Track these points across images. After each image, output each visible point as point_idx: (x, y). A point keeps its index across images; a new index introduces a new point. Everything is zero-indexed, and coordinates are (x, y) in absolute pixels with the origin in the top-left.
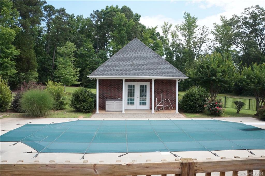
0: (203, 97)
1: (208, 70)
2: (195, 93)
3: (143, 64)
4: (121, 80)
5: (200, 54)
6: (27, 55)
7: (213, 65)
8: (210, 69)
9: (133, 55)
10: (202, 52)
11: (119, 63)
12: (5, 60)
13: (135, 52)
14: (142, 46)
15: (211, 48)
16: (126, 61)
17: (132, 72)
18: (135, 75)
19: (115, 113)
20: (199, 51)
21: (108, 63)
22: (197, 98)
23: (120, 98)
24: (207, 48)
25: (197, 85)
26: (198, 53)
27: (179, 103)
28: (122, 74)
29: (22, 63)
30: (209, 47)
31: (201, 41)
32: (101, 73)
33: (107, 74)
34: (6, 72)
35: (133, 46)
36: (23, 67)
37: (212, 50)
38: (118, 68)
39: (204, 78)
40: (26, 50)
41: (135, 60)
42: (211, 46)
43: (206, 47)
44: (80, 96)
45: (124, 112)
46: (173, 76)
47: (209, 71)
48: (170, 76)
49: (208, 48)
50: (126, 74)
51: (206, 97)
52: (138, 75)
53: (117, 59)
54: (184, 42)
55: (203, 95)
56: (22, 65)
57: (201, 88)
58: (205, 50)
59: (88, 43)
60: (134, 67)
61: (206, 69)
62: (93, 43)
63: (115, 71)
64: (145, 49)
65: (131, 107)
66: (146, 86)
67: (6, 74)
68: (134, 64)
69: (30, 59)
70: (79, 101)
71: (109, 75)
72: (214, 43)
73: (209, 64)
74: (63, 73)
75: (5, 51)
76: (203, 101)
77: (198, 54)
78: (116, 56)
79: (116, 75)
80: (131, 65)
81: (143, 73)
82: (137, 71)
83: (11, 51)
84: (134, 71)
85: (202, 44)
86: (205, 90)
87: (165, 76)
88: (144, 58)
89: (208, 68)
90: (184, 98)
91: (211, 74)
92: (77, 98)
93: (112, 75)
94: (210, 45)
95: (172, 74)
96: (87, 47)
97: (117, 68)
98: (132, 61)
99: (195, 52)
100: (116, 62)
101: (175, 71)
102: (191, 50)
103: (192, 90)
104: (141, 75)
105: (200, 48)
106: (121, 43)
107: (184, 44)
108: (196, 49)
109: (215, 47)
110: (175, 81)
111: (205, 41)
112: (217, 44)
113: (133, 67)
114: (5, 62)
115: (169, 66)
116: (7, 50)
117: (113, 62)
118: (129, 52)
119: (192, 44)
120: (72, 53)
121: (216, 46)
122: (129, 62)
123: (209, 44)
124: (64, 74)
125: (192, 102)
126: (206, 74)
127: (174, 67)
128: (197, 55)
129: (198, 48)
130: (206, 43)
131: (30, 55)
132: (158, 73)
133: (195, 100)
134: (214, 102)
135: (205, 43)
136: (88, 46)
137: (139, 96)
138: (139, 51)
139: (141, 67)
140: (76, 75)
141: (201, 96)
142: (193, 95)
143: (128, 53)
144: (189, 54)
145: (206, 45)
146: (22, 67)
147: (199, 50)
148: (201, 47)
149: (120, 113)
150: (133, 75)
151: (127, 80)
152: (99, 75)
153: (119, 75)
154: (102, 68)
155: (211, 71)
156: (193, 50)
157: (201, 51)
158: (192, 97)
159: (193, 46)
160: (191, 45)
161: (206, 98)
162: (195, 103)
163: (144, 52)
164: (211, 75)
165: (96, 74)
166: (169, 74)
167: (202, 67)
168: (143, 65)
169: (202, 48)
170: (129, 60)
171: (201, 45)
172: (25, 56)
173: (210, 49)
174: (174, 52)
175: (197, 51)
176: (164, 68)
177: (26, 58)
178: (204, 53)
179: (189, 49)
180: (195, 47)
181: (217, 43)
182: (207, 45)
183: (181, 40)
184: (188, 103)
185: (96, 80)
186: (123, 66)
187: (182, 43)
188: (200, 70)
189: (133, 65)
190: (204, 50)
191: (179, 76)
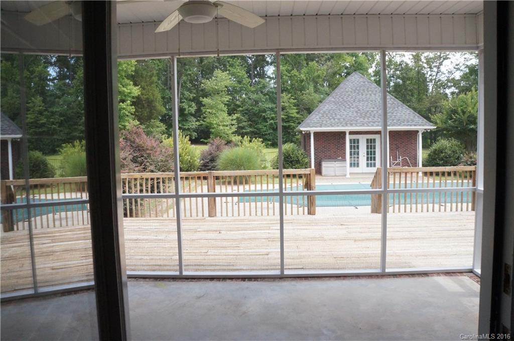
0: (457, 153)
1: (463, 115)
2: (446, 148)
3: (372, 109)
4: (344, 133)
5: (439, 80)
6: (148, 94)
7: (470, 108)
8: (466, 115)
9: (356, 97)
10: (443, 76)
11: (339, 109)
12: (123, 104)
13: (358, 93)
14: (367, 83)
15: (461, 67)
16: (348, 107)
17: (359, 121)
18: (363, 125)
19: (336, 177)
20: (437, 74)
21: (324, 110)
22: (449, 155)
23: (340, 158)
24: (453, 68)
25: (447, 137)
26: (436, 79)
27: (423, 162)
28: (347, 125)
29: (141, 109)
30: (457, 65)
31: (440, 55)
32: (318, 123)
33: (326, 125)
34: (123, 124)
35: (354, 83)
36: (143, 115)
37: (461, 70)
38: (340, 117)
39: (457, 127)
40: (146, 87)
41: (361, 104)
42: (461, 65)
43: (451, 67)
44: (292, 156)
45: (348, 176)
46: (415, 125)
47: (465, 118)
48: (411, 126)
49: (455, 68)
50: (351, 125)
51: (461, 153)
52: (368, 126)
53: (335, 104)
54: (409, 59)
55: (456, 151)
56: (141, 112)
57: (454, 142)
58: (449, 72)
59: (237, 67)
60: (361, 114)
61: (461, 114)
62: (245, 67)
63: (336, 120)
64: (371, 88)
65: (355, 170)
66: (374, 140)
67: (123, 127)
68: (359, 110)
69: (152, 101)
70: (291, 162)
71: (329, 126)
72: (465, 58)
73: (464, 106)
74: (215, 122)
75: (120, 90)
76: (456, 159)
77: (435, 81)
78: (333, 100)
79: (338, 126)
80: (356, 112)
81: (374, 123)
82: (366, 120)
83: (130, 89)
84: (362, 120)
85: (443, 61)
86: (459, 143)
87: (404, 125)
88: (371, 101)
89: (464, 113)
90: (429, 155)
91: (468, 120)
92: (287, 158)
93: (333, 126)
94: (458, 63)
95: (414, 123)
96: (237, 76)
97: (338, 117)
98: (356, 106)
99: (431, 75)
100: (334, 108)
101: (418, 119)
102: (423, 73)
103: (441, 143)
104: (373, 126)
105: (439, 68)
106: (296, 66)
107: (409, 62)
108: (432, 71)
109: (467, 65)
110: (417, 132)
111: (448, 56)
112: (471, 60)
113: (359, 114)
114: (122, 108)
115: (408, 112)
116: (125, 89)
117: (330, 108)
118: (349, 93)
119: (425, 61)
120: (224, 89)
121: (469, 63)
122: (353, 108)
123: (456, 61)
124: (216, 124)
125: (441, 161)
126: (461, 122)
127: (416, 113)
128: (433, 81)
129: (435, 69)
130: (450, 58)
131: (152, 94)
132: (395, 121)
133: (446, 157)
134: (473, 160)
135: (448, 60)
136: (239, 74)
137: (365, 154)
138: (364, 90)
139: (370, 114)
140: (232, 125)
141: (453, 152)
142: (444, 151)
143: (349, 95)
144: (419, 81)
145: (450, 63)
146: (141, 115)
147: (438, 72)
148: (441, 66)
149: (344, 177)
150: (361, 126)
151: (351, 133)
152: (316, 127)
153: (343, 126)
154: (318, 117)
155: (468, 117)
156: (425, 72)
157: (440, 73)
158: (442, 153)
159: (425, 65)
160: (422, 63)
161: (462, 155)
162: (446, 161)
163: (370, 92)
164: (468, 122)
165: (311, 125)
166: (409, 123)
167: (454, 112)
168: (372, 111)
169: (443, 68)
170: (352, 105)
171: (441, 64)
172: (145, 97)
173: (458, 69)
174: (390, 77)
175: (434, 74)
176: (402, 114)
177: (147, 99)
178: (446, 78)
179: (419, 72)
180: (431, 68)
181: (471, 57)
182: (452, 62)
183: (405, 56)
184: (436, 162)
185: (310, 133)
186: (345, 113)
187: (405, 60)
188: (451, 116)
189: (359, 112)
190: (447, 71)
191: (422, 126)
